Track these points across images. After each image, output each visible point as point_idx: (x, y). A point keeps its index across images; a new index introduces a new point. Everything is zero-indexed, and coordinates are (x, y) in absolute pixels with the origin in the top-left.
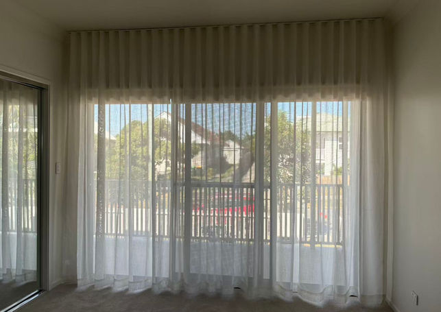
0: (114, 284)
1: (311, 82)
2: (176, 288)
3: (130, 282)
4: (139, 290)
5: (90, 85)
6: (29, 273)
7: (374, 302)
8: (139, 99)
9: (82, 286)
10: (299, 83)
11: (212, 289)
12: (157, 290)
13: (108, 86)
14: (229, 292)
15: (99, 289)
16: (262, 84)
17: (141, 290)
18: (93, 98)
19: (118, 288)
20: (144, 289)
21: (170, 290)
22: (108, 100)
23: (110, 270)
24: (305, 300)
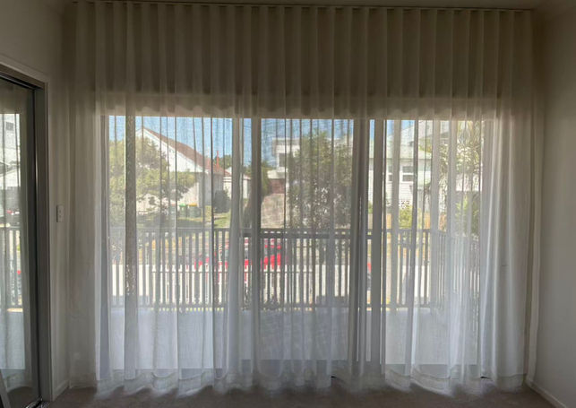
0: (153, 383)
1: (439, 92)
2: (249, 383)
3: (179, 380)
4: (192, 389)
5: (110, 87)
6: (14, 375)
7: (513, 384)
8: (191, 109)
9: (103, 390)
10: (422, 94)
11: (300, 382)
12: (221, 388)
13: (139, 89)
14: (324, 384)
15: (130, 393)
16: (371, 94)
17: (196, 390)
18: (117, 107)
19: (161, 389)
20: (200, 388)
21: (238, 386)
22: (139, 109)
23: (146, 363)
24: (425, 387)
